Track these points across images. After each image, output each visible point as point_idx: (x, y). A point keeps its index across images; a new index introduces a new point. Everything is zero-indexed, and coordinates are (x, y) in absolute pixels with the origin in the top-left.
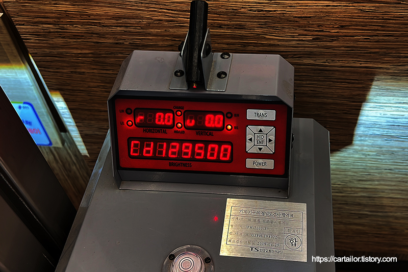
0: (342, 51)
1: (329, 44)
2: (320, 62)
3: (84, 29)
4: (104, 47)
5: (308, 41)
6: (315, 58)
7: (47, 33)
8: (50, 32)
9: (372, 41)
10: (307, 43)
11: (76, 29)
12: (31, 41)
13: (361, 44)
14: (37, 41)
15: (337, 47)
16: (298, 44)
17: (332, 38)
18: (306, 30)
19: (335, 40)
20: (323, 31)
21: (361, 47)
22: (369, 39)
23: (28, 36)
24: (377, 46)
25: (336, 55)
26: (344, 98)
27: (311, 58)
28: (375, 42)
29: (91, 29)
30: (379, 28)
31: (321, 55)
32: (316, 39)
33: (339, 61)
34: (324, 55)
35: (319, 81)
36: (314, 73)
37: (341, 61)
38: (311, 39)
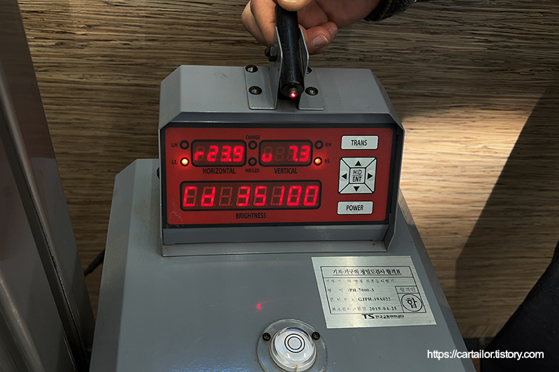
0: (100, 62)
1: (80, 52)
2: (74, 77)
5: (50, 47)
6: (67, 71)
9: (133, 47)
10: (48, 49)
13: (121, 52)
15: (91, 56)
16: (38, 51)
17: (81, 44)
18: (42, 31)
19: (86, 46)
20: (66, 33)
21: (122, 57)
22: (128, 44)
24: (142, 55)
25: (93, 68)
27: (62, 71)
28: (138, 49)
30: (137, 29)
31: (74, 67)
32: (60, 45)
33: (99, 76)
34: (79, 67)
35: (81, 104)
36: (71, 94)
37: (103, 75)
38: (53, 44)
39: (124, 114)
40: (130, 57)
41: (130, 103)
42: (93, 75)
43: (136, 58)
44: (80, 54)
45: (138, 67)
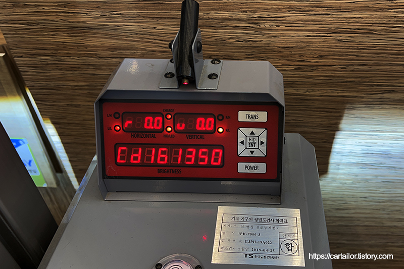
0: (321, 81)
1: (309, 74)
2: (301, 91)
3: (81, 61)
4: (100, 79)
5: (291, 71)
6: (297, 87)
7: (44, 65)
8: (48, 64)
9: (348, 70)
10: (289, 72)
11: (73, 60)
12: (28, 74)
13: (338, 73)
14: (35, 74)
15: (316, 76)
17: (312, 68)
18: (288, 60)
19: (315, 70)
20: (304, 61)
21: (338, 77)
22: (345, 68)
23: (26, 69)
24: (353, 75)
25: (315, 84)
26: (322, 127)
27: (293, 87)
28: (351, 71)
29: (88, 60)
30: (354, 57)
31: (303, 84)
32: (298, 69)
33: (318, 90)
34: (305, 84)
35: (300, 110)
36: (296, 103)
37: (321, 90)
38: (293, 69)
39: (328, 116)
40: (343, 77)
41: (334, 109)
42: (314, 90)
43: (348, 78)
44: (309, 75)
45: (347, 83)
